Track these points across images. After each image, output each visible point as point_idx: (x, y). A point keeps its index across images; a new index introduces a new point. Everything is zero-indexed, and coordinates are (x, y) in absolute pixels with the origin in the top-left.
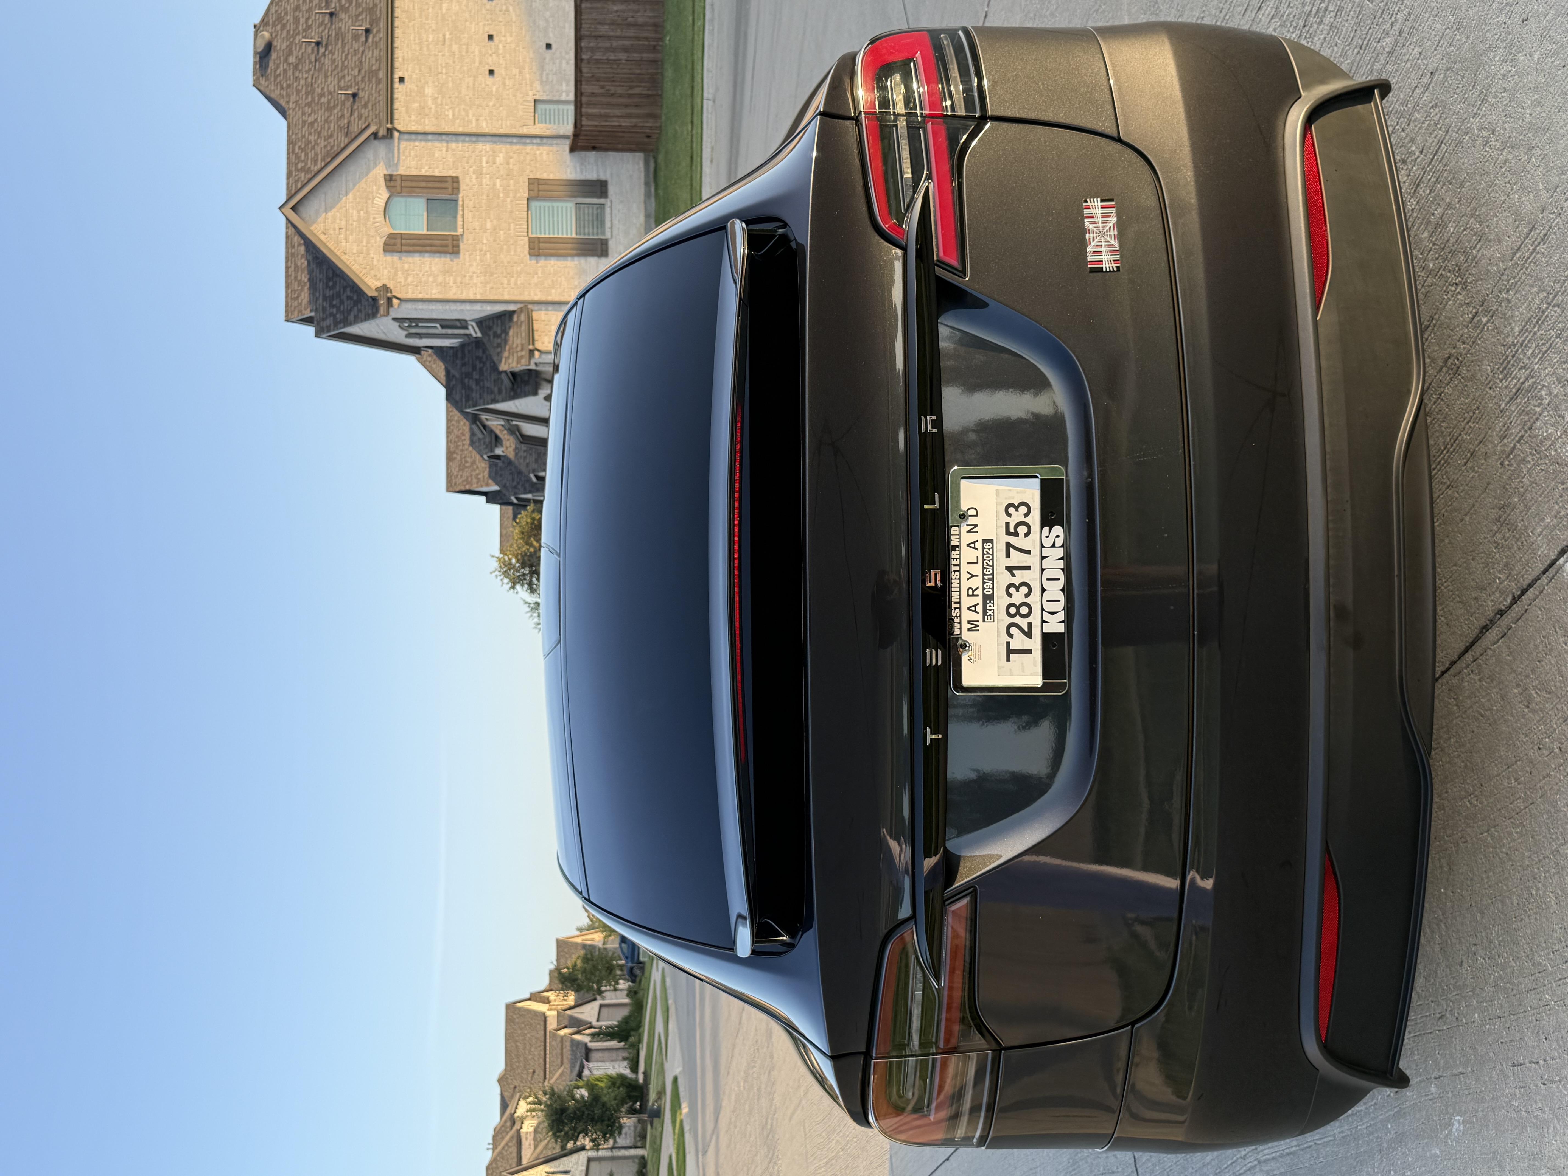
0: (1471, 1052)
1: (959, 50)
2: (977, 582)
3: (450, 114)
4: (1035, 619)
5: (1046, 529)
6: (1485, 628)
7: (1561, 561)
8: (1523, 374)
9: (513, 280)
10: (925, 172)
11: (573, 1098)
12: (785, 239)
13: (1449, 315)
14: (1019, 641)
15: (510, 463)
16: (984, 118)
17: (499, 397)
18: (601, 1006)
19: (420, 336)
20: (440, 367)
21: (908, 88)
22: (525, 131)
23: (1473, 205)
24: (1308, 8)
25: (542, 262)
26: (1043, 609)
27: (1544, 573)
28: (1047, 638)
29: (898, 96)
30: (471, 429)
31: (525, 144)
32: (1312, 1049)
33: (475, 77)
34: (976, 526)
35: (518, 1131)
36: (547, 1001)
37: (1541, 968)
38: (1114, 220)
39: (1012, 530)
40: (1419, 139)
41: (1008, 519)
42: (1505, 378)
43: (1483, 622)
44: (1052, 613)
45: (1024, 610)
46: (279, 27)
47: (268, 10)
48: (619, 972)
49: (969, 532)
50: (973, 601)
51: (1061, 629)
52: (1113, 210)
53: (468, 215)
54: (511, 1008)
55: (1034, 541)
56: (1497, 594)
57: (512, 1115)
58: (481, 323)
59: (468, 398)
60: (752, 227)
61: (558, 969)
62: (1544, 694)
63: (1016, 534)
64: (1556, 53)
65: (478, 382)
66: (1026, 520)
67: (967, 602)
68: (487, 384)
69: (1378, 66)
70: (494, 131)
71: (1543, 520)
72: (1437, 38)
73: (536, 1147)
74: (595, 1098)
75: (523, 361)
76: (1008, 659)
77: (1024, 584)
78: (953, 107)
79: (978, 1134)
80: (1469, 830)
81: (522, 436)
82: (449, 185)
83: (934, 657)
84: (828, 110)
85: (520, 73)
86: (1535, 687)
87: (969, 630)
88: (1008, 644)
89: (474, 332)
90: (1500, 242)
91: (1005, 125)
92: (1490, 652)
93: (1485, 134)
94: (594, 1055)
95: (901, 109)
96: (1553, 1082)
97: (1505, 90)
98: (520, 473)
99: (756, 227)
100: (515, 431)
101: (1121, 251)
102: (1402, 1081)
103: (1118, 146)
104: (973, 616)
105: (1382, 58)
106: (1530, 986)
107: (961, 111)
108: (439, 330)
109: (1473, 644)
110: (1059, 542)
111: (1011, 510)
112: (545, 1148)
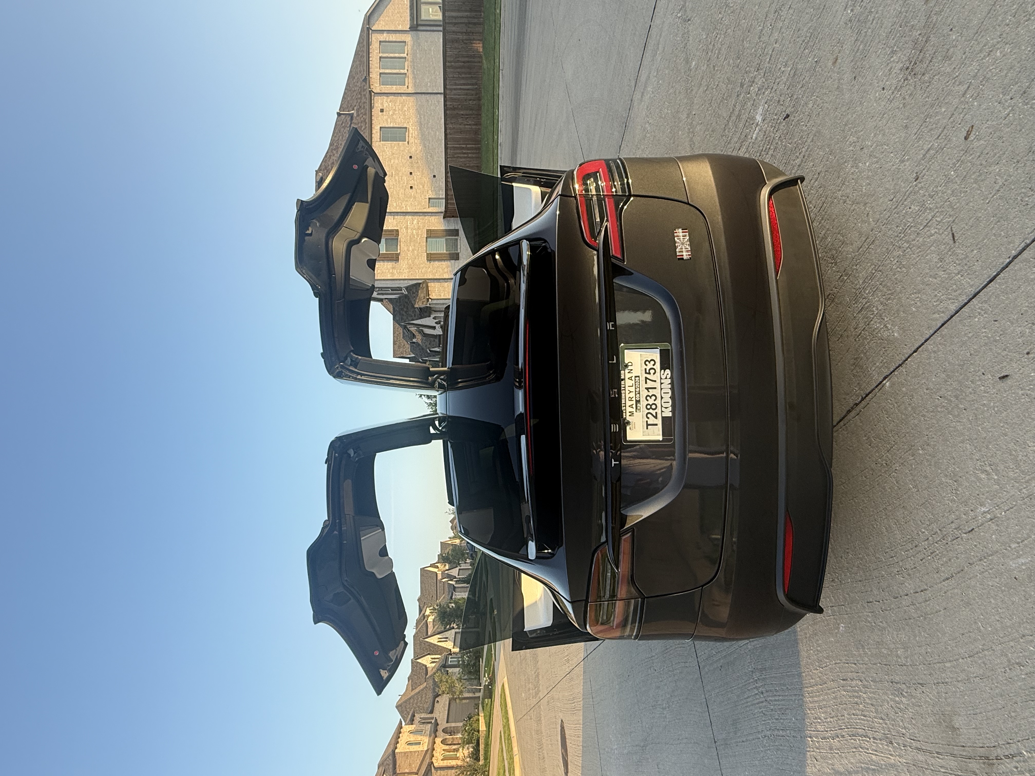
0: (847, 596)
1: (618, 167)
2: (632, 395)
3: (395, 204)
4: (659, 411)
5: (663, 371)
6: (849, 411)
7: (884, 382)
8: (865, 301)
9: (420, 271)
10: (605, 219)
11: (449, 607)
12: (545, 248)
13: (829, 276)
14: (652, 420)
15: (419, 345)
16: (630, 196)
17: (414, 318)
18: (459, 569)
19: (383, 294)
20: (391, 307)
21: (597, 185)
22: (425, 210)
23: (839, 229)
24: (761, 148)
25: (432, 263)
26: (662, 406)
27: (876, 387)
28: (664, 418)
29: (592, 188)
30: (403, 331)
31: (425, 216)
32: (781, 597)
33: (405, 189)
34: (632, 370)
35: (426, 621)
36: (437, 567)
37: (880, 560)
38: (688, 238)
39: (648, 371)
40: (813, 202)
41: (645, 367)
42: (856, 303)
43: (848, 409)
44: (666, 408)
45: (654, 407)
46: (325, 171)
47: (321, 164)
48: (466, 556)
49: (629, 372)
50: (631, 403)
51: (670, 415)
52: (687, 234)
53: (402, 245)
54: (423, 570)
55: (657, 376)
56: (854, 396)
57: (424, 614)
58: (407, 288)
59: (402, 319)
60: (531, 243)
61: (441, 554)
62: (878, 440)
63: (649, 373)
64: (877, 162)
65: (406, 312)
66: (654, 367)
67: (629, 403)
68: (410, 313)
69: (793, 171)
70: (413, 211)
71: (875, 364)
72: (821, 158)
73: (434, 627)
74: (458, 607)
75: (424, 303)
76: (647, 428)
77: (653, 395)
78: (616, 192)
79: (634, 634)
80: (843, 499)
81: (424, 334)
82: (395, 233)
83: (615, 428)
84: (564, 193)
85: (423, 187)
86: (873, 437)
87: (630, 415)
88: (647, 421)
89: (405, 292)
90: (852, 244)
91: (639, 198)
92: (851, 422)
93: (844, 198)
94: (457, 590)
95: (594, 192)
96: (887, 610)
97: (853, 179)
98: (423, 349)
99: (533, 243)
100: (421, 332)
101: (691, 250)
102: (820, 611)
103: (688, 206)
104: (631, 410)
105: (796, 168)
106: (875, 567)
107: (620, 193)
108: (391, 292)
109: (843, 418)
110: (669, 376)
111: (647, 363)
112: (437, 628)
